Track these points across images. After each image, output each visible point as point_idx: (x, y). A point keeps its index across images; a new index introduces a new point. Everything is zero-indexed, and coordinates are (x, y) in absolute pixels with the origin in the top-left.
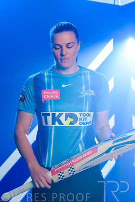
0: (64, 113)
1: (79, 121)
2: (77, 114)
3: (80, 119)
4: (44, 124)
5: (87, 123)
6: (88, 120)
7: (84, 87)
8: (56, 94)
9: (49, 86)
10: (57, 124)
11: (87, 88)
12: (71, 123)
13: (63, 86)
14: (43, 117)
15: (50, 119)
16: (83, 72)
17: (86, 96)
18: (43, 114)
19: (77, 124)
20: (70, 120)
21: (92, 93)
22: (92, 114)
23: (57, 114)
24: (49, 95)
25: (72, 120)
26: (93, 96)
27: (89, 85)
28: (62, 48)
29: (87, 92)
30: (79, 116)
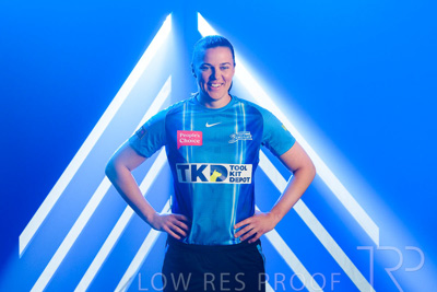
0: (209, 165)
1: (229, 176)
2: (227, 166)
3: (231, 174)
5: (241, 179)
6: (242, 176)
7: (237, 127)
8: (197, 138)
9: (188, 126)
10: (199, 180)
11: (241, 130)
12: (218, 179)
13: (207, 126)
14: (179, 171)
15: (189, 172)
17: (240, 141)
18: (179, 167)
19: (227, 181)
20: (217, 174)
21: (248, 136)
22: (250, 167)
23: (199, 166)
24: (187, 138)
25: (219, 175)
26: (248, 141)
27: (245, 124)
28: (213, 69)
29: (241, 136)
30: (229, 170)
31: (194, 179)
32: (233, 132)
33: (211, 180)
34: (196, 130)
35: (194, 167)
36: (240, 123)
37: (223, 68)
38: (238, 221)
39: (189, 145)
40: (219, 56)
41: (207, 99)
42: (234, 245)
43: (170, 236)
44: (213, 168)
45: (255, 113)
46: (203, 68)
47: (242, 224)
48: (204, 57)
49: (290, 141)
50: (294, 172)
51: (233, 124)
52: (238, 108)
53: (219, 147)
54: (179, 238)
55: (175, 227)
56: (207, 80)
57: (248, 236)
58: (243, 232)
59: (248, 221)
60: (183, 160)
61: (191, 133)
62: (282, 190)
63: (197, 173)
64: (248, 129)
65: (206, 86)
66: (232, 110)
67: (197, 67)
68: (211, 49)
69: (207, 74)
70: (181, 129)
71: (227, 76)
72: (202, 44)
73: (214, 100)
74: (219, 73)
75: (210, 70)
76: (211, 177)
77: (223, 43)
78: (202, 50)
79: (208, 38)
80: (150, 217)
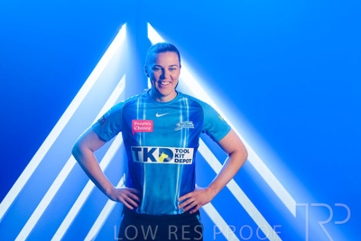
0: (158, 148)
1: (174, 158)
2: (173, 149)
3: (176, 156)
4: (135, 160)
5: (184, 160)
6: (185, 157)
7: (181, 117)
8: (148, 126)
9: (141, 116)
10: (149, 161)
11: (185, 120)
12: (165, 160)
13: (157, 115)
14: (133, 153)
15: (141, 154)
16: (180, 100)
17: (184, 129)
18: (134, 149)
19: (172, 162)
20: (164, 156)
21: (191, 125)
22: (191, 150)
23: (149, 149)
24: (141, 126)
25: (166, 156)
26: (191, 130)
27: (188, 115)
28: (163, 69)
29: (185, 125)
30: (174, 152)
31: (145, 160)
32: (178, 121)
33: (159, 160)
34: (147, 119)
35: (145, 150)
36: (184, 114)
37: (171, 69)
38: (182, 195)
39: (142, 131)
40: (168, 59)
41: (157, 94)
42: (178, 215)
43: (125, 206)
44: (161, 151)
45: (196, 106)
46: (155, 69)
47: (184, 197)
48: (156, 60)
49: (226, 129)
50: (230, 155)
51: (179, 114)
52: (182, 103)
53: (167, 133)
54: (132, 208)
55: (129, 199)
56: (158, 79)
57: (189, 207)
58: (185, 204)
59: (190, 195)
60: (136, 144)
61: (144, 121)
62: (218, 171)
63: (148, 155)
64: (191, 120)
65: (157, 83)
66: (178, 104)
67: (150, 68)
68: (161, 54)
69: (158, 74)
70: (135, 118)
71: (174, 76)
72: (154, 49)
73: (163, 96)
74: (168, 73)
75: (160, 70)
76: (160, 158)
77: (171, 48)
78: (154, 54)
79: (159, 45)
80: (108, 190)
